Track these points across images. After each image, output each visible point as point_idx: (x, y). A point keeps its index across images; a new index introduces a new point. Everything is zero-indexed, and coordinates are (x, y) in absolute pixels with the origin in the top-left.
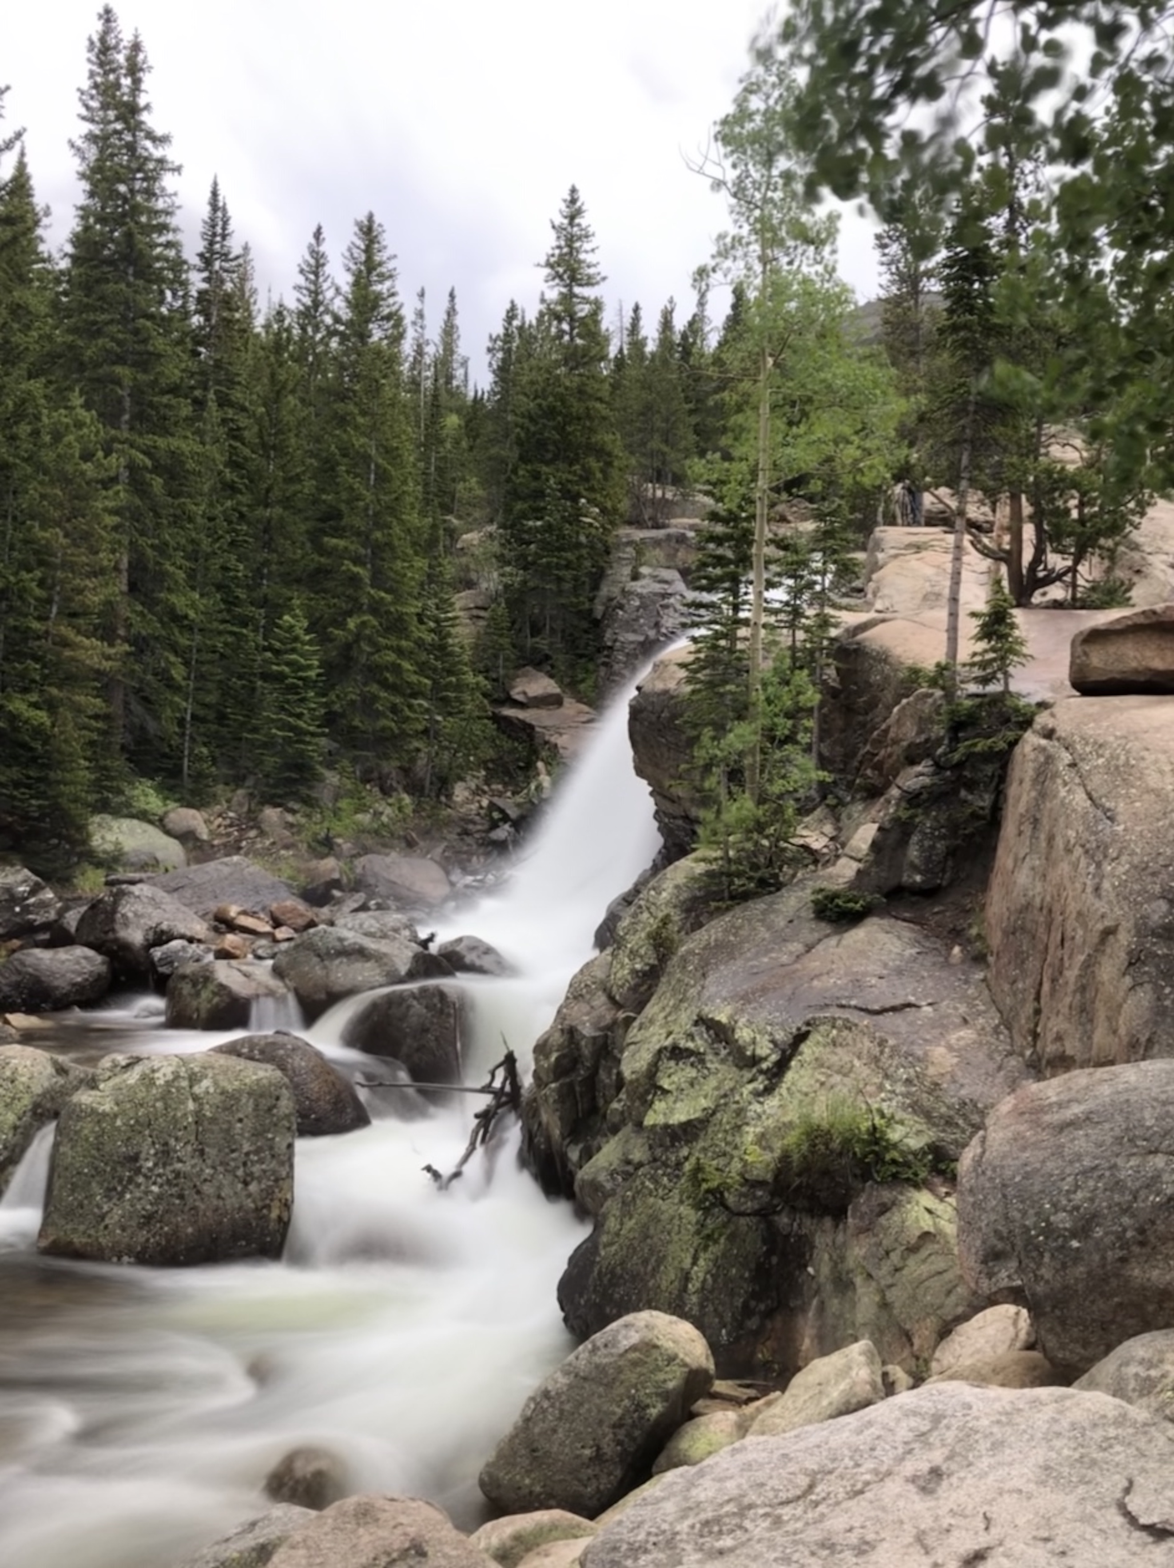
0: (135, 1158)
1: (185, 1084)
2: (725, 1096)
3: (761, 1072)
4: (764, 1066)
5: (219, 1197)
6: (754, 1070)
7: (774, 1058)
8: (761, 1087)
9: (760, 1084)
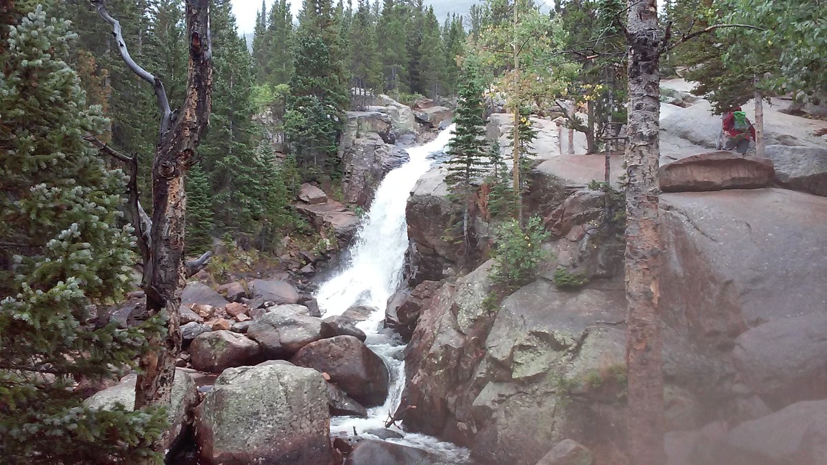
0: (257, 413)
1: (275, 378)
2: (553, 362)
3: (570, 351)
4: (571, 349)
5: (301, 428)
6: (566, 351)
7: (575, 345)
8: (571, 357)
9: (570, 356)
